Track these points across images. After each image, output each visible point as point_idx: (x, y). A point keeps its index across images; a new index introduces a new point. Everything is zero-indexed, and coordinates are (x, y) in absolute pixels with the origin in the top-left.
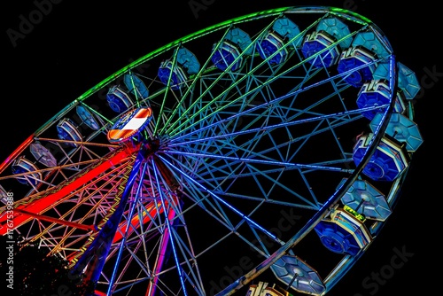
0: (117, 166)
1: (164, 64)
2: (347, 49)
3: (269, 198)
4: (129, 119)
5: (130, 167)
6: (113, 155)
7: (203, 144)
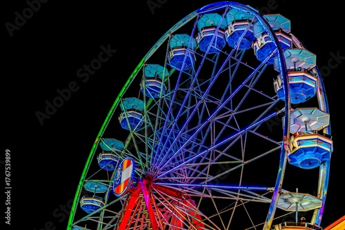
0: (134, 209)
1: (121, 118)
2: (227, 28)
3: (245, 160)
4: (121, 174)
5: (143, 203)
6: (127, 204)
7: (179, 155)
